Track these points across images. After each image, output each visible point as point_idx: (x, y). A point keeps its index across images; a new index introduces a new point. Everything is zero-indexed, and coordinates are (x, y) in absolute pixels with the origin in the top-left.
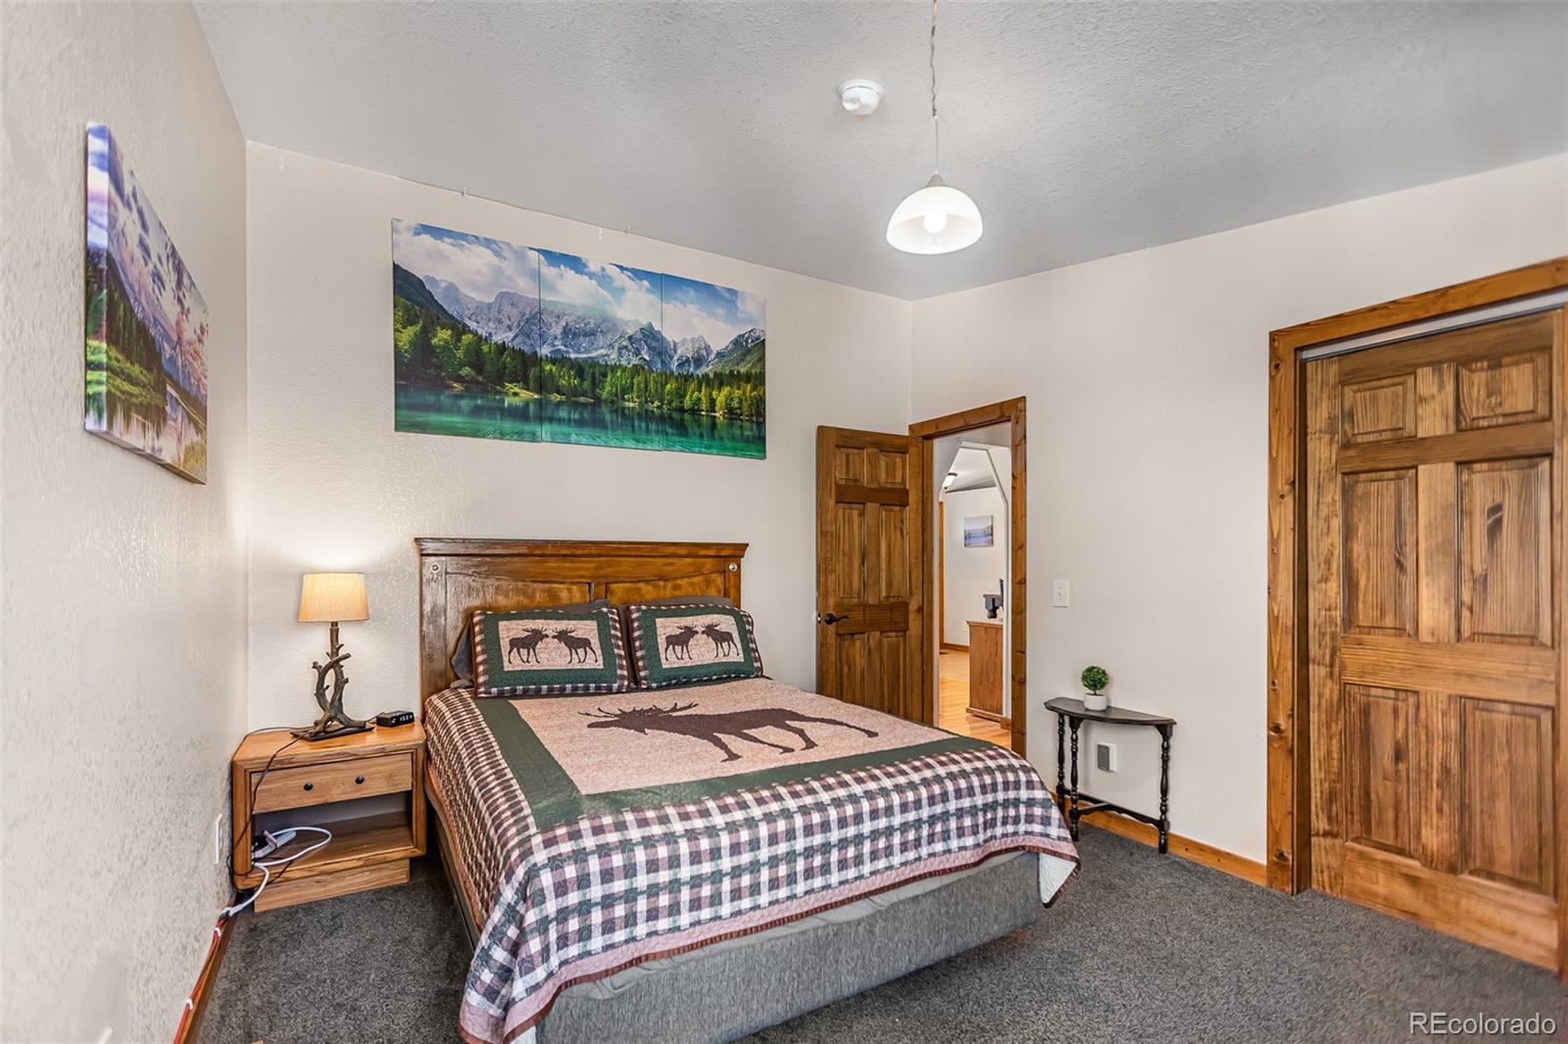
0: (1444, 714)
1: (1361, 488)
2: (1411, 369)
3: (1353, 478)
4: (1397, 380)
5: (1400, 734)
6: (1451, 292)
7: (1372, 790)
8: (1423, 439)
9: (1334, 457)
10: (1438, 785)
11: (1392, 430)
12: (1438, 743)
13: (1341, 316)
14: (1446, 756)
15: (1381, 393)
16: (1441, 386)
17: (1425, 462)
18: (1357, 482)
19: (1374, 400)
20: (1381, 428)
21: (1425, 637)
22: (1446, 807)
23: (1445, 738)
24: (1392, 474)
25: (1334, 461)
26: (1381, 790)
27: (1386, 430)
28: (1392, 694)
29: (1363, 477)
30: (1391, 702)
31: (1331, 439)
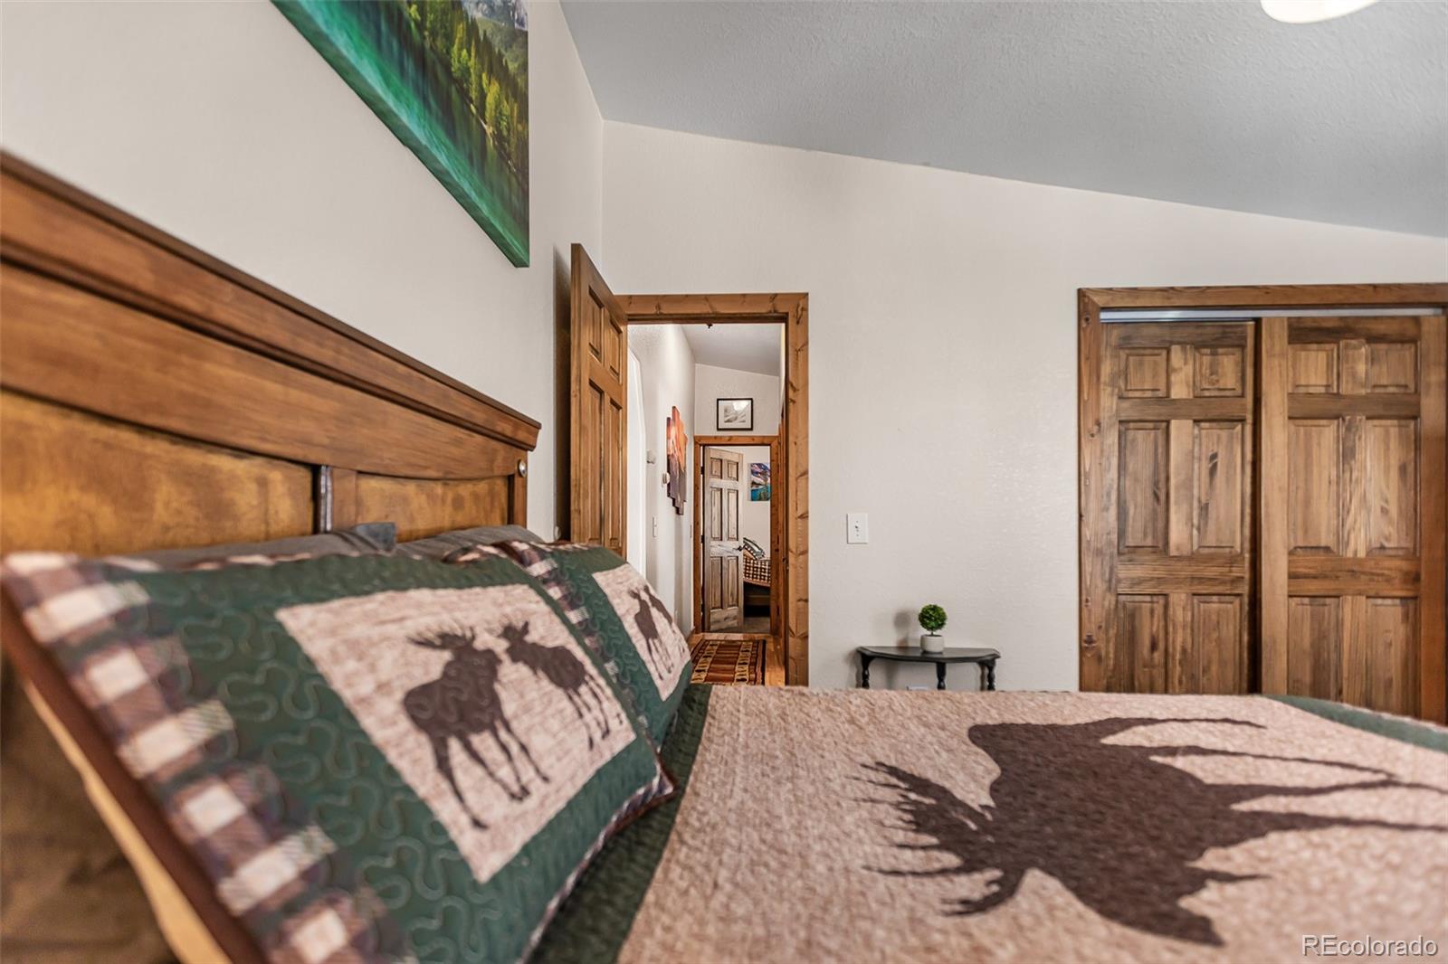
0: (1184, 609)
1: (1131, 434)
2: (1167, 345)
3: (1126, 425)
4: (1156, 352)
5: (1155, 629)
6: (1208, 291)
7: (1136, 678)
8: (1174, 400)
9: (1114, 407)
10: (1180, 663)
11: (1153, 390)
12: (1180, 631)
13: (1135, 289)
14: (1184, 641)
15: (1147, 358)
16: (1186, 363)
17: (1176, 417)
18: (1127, 429)
19: (1141, 364)
20: (1146, 387)
21: (1173, 552)
22: (1184, 679)
23: (1184, 627)
24: (1151, 425)
25: (1114, 410)
26: (1141, 678)
27: (1148, 390)
28: (1148, 598)
29: (1132, 425)
30: (1149, 605)
31: (1113, 391)
